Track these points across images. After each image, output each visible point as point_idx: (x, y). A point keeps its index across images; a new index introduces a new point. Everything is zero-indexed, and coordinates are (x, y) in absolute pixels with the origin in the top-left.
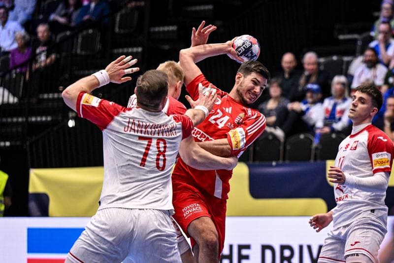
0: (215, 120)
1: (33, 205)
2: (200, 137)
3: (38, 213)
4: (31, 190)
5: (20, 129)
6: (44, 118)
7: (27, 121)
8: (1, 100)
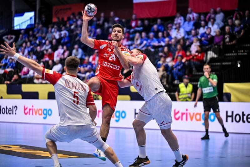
0: (112, 58)
1: (225, 97)
2: (110, 66)
3: (227, 100)
4: (224, 91)
5: (219, 67)
6: (228, 63)
7: (221, 65)
8: (211, 56)
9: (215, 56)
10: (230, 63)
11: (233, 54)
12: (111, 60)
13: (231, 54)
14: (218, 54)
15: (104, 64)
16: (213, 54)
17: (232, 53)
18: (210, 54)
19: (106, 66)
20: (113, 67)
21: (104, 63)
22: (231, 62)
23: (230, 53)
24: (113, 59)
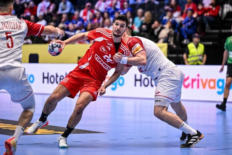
15: (96, 58)
16: (231, 7)
18: (227, 8)
19: (97, 60)
21: (97, 56)
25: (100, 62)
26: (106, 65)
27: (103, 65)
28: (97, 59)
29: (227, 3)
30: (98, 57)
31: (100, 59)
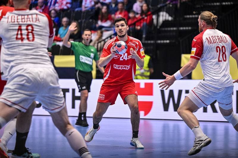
5: (174, 34)
6: (187, 28)
7: (178, 30)
8: (164, 18)
9: (170, 18)
10: (190, 28)
11: (194, 16)
12: (122, 60)
13: (191, 16)
14: (174, 16)
15: (115, 67)
16: (167, 15)
17: (193, 14)
18: (163, 16)
20: (125, 68)
21: (115, 66)
22: (191, 26)
23: (189, 15)
24: (124, 58)
25: (120, 68)
26: (126, 67)
27: (124, 68)
28: (117, 67)
29: (163, 11)
30: (117, 65)
31: (119, 67)
